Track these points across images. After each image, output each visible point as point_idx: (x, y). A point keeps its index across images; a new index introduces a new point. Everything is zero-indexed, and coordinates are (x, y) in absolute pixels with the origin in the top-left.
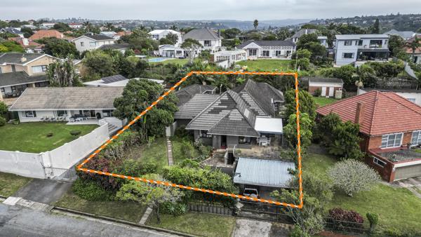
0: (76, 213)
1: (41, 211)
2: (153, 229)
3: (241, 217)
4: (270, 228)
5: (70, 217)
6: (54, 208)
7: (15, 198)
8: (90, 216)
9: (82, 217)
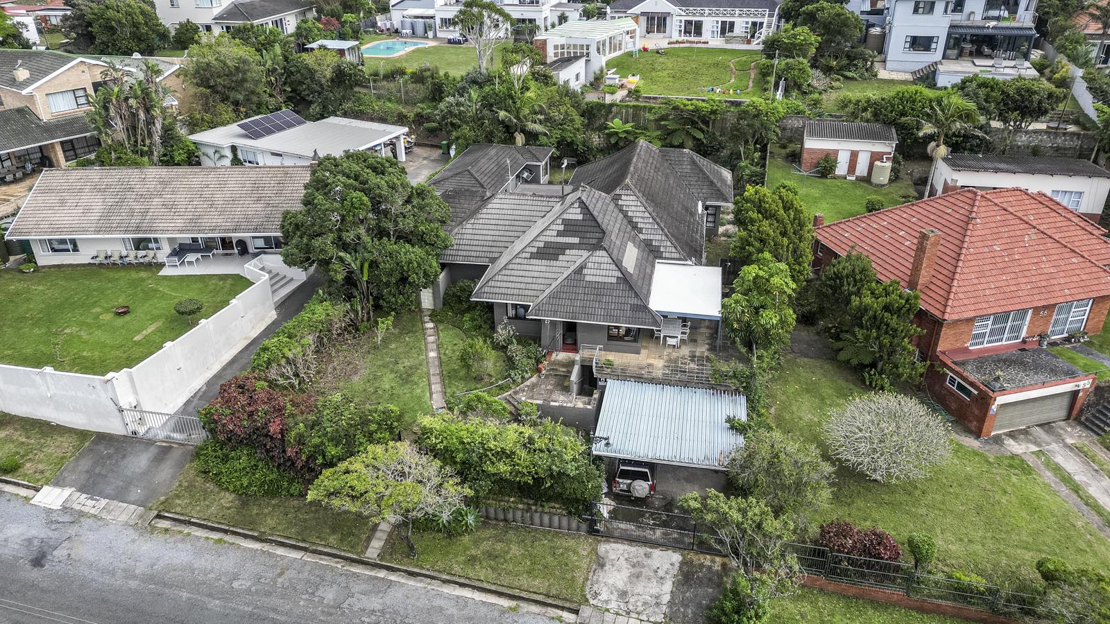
0: (213, 529)
1: (126, 524)
2: (399, 570)
3: (609, 536)
4: (677, 565)
5: (198, 538)
6: (159, 516)
7: (57, 490)
8: (246, 536)
9: (228, 538)
